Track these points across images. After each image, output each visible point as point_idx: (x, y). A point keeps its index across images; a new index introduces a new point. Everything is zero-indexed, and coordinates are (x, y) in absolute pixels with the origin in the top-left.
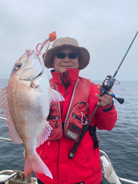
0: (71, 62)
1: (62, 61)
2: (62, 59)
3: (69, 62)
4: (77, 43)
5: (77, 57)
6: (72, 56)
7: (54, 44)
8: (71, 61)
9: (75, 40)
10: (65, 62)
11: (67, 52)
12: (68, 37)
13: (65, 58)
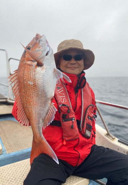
0: (77, 64)
1: (68, 63)
2: (69, 61)
3: (75, 64)
4: (82, 44)
5: (83, 59)
6: (78, 58)
7: (60, 46)
8: (77, 62)
9: (80, 42)
10: (71, 64)
11: (73, 54)
12: (73, 40)
13: (71, 61)
